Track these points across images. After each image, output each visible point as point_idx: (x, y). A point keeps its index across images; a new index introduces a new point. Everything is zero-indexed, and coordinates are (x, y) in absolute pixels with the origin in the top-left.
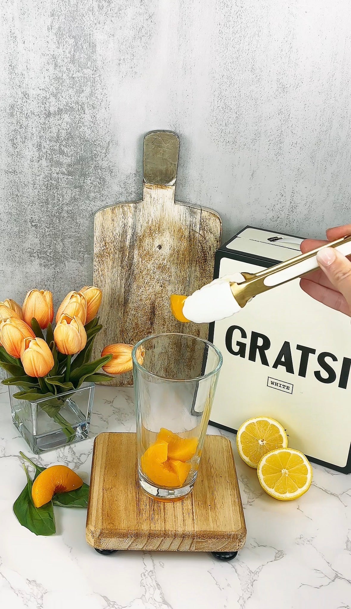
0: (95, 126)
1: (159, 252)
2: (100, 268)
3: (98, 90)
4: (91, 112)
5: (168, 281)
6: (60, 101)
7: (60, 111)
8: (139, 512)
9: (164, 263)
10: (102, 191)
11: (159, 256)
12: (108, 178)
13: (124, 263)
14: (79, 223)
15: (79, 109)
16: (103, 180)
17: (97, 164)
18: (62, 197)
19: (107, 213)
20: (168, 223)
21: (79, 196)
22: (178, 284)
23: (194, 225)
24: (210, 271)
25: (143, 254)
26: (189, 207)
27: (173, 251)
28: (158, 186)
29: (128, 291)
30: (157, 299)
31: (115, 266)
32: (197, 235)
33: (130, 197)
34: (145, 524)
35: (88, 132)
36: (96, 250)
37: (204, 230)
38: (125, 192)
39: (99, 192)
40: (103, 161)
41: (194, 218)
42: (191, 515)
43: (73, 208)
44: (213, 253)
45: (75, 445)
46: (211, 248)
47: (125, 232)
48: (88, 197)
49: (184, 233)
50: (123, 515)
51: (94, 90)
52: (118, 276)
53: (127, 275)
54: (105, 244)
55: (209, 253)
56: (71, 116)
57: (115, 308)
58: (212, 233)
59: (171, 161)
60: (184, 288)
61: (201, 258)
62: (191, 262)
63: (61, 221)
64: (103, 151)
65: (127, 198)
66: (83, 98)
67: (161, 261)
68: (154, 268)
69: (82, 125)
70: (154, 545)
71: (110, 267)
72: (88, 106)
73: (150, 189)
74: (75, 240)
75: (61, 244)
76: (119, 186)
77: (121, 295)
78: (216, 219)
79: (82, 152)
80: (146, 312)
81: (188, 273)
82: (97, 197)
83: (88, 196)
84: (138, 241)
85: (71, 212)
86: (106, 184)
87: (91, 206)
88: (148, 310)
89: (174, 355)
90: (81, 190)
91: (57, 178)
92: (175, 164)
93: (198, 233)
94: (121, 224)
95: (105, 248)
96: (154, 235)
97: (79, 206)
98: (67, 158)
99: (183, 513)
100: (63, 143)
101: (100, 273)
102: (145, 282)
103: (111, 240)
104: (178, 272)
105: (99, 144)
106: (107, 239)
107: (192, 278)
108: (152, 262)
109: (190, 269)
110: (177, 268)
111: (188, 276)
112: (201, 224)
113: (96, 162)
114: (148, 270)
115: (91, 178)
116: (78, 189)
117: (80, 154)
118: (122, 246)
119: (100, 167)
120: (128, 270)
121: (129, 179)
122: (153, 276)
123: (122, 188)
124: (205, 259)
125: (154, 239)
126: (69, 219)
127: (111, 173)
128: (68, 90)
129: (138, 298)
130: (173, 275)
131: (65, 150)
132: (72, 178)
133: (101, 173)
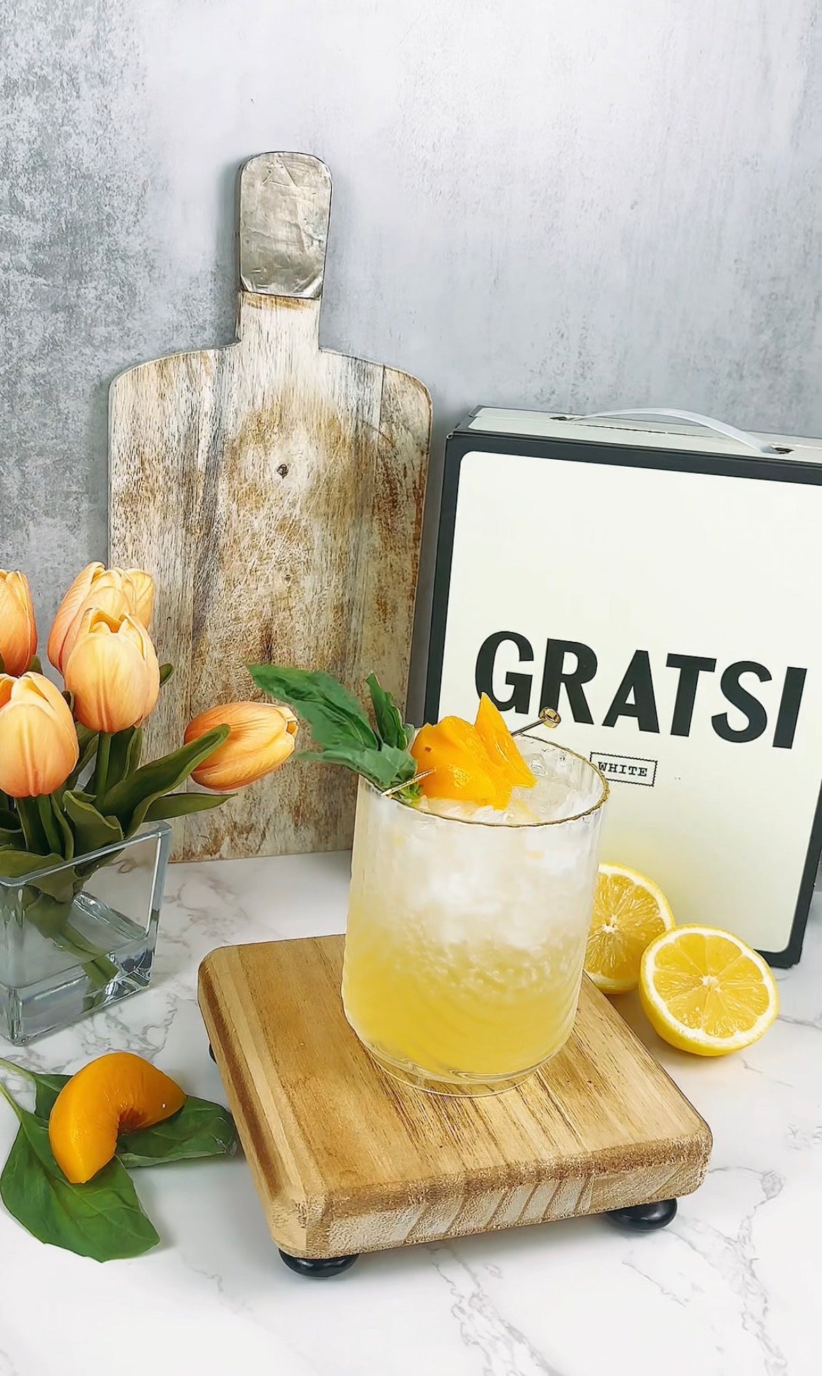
0: (108, 135)
1: (281, 484)
2: (128, 534)
3: (115, 32)
4: (96, 96)
5: (304, 564)
6: (10, 58)
7: (11, 86)
8: (413, 1129)
9: (294, 516)
10: (127, 321)
11: (282, 495)
12: (142, 285)
13: (193, 519)
14: (66, 411)
15: (65, 84)
16: (129, 291)
17: (112, 245)
18: (17, 338)
19: (146, 374)
20: (304, 404)
21: (63, 336)
22: (328, 572)
23: (366, 408)
24: (405, 533)
25: (241, 491)
26: (354, 360)
27: (315, 481)
28: (278, 300)
29: (202, 598)
30: (276, 615)
31: (169, 526)
32: (375, 436)
33: (199, 338)
34: (445, 1158)
35: (89, 151)
36: (118, 483)
37: (390, 421)
38: (188, 324)
39: (119, 322)
40: (129, 235)
41: (366, 390)
42: (556, 1114)
43: (50, 370)
44: (411, 482)
46: (407, 470)
47: (193, 431)
48: (89, 340)
49: (342, 430)
50: (369, 1143)
51: (105, 30)
52: (176, 554)
53: (200, 551)
54: (142, 463)
55: (403, 484)
56: (41, 103)
57: (170, 645)
58: (408, 429)
59: (311, 232)
60: (344, 581)
61: (384, 498)
62: (359, 509)
63: (17, 408)
64: (128, 206)
65: (192, 341)
66: (73, 52)
67: (285, 509)
68: (268, 528)
69: (72, 131)
70: (483, 1213)
71: (155, 531)
72: (89, 76)
73: (259, 310)
74: (54, 462)
75: (17, 473)
76: (171, 306)
77: (185, 607)
78: (419, 392)
79: (74, 209)
80: (251, 650)
81: (354, 540)
82: (113, 339)
83: (90, 335)
84: (228, 456)
85: (42, 381)
86: (138, 299)
87: (96, 362)
88: (254, 646)
89: (319, 770)
90: (71, 316)
91: (5, 282)
92: (320, 241)
93: (376, 430)
94: (183, 407)
95: (140, 475)
96: (269, 437)
97: (64, 363)
98: (31, 223)
99: (533, 1114)
100: (20, 181)
101: (130, 548)
102: (245, 570)
103: (157, 453)
104: (330, 538)
105: (118, 187)
106: (147, 450)
107: (363, 553)
108: (265, 513)
109: (358, 528)
110: (327, 527)
111: (352, 547)
112: (383, 406)
113: (112, 239)
114: (254, 535)
115: (98, 283)
116: (63, 314)
117: (68, 213)
118: (187, 469)
119: (120, 252)
120: (203, 537)
121: (199, 287)
122: (267, 552)
123: (179, 311)
124: (394, 501)
125: (268, 447)
126: (38, 401)
127: (150, 270)
128: (32, 26)
129: (229, 615)
130: (315, 547)
131: (25, 201)
132: (45, 282)
133: (124, 269)
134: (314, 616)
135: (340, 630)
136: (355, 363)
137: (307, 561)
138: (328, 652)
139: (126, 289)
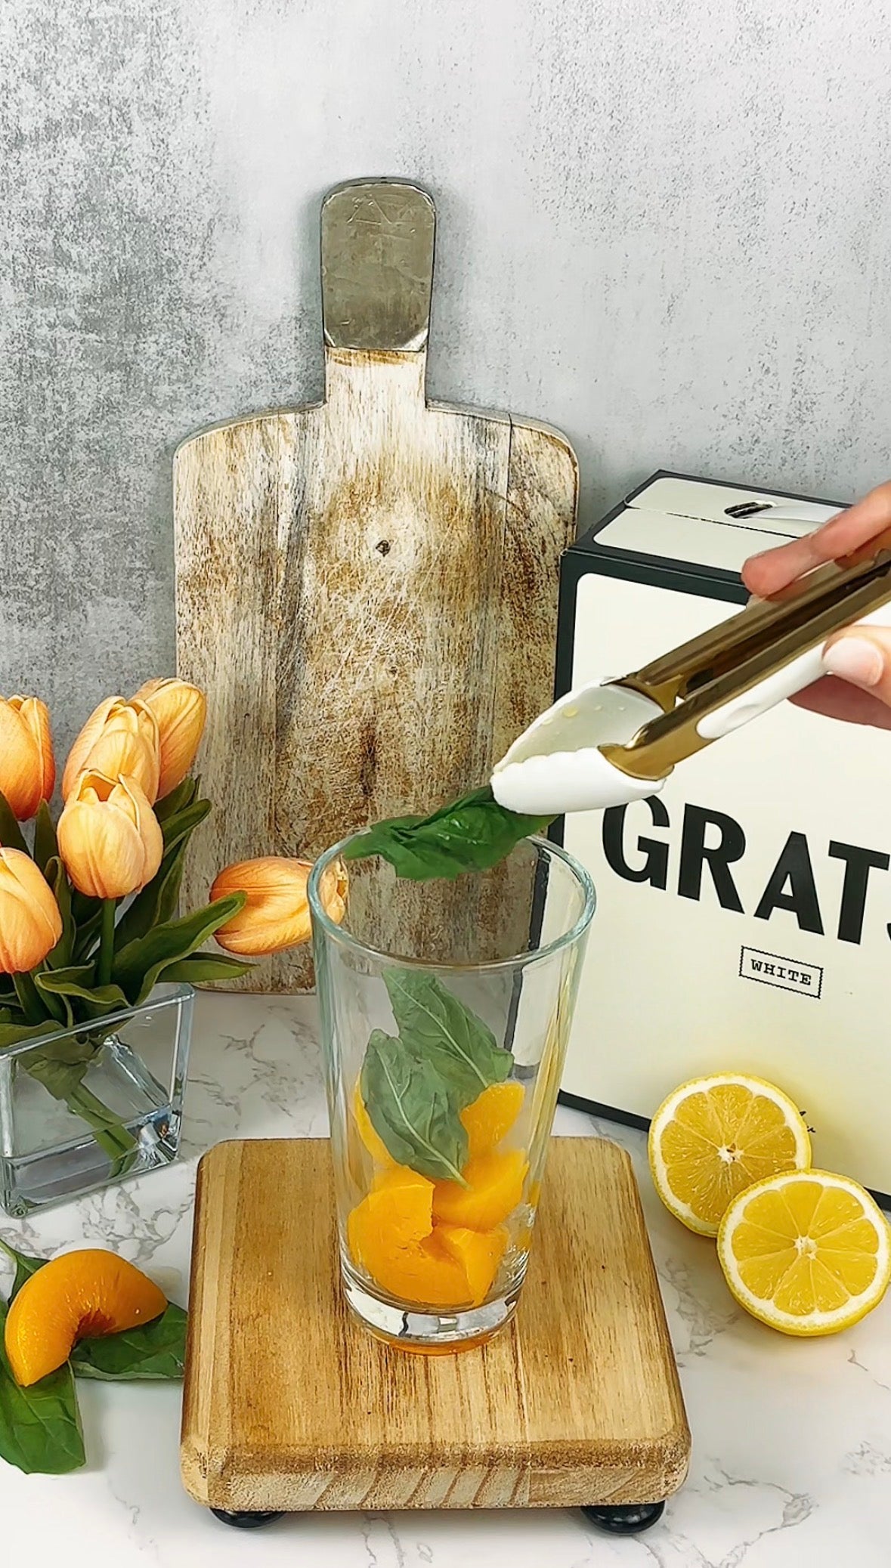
0: (166, 172)
1: (382, 563)
2: (196, 622)
3: (172, 57)
4: (151, 129)
5: (414, 654)
6: (51, 97)
7: (54, 128)
8: (349, 1388)
9: (399, 598)
10: (196, 378)
11: (383, 575)
12: (211, 336)
13: (274, 603)
14: (126, 480)
15: (114, 120)
16: (195, 343)
17: (175, 293)
18: (67, 401)
19: (212, 445)
20: (408, 472)
21: (121, 396)
22: (445, 664)
23: (489, 474)
24: (547, 619)
25: (333, 571)
26: (471, 419)
27: (425, 560)
28: (372, 355)
29: (287, 691)
30: (380, 714)
31: (244, 613)
32: (502, 505)
33: (283, 393)
34: (368, 1426)
35: (145, 190)
36: (183, 563)
37: (521, 488)
38: (269, 378)
39: (186, 379)
40: (193, 281)
41: (489, 453)
42: (513, 1392)
43: (106, 434)
44: (552, 559)
45: (137, 1186)
46: (547, 544)
47: (270, 506)
48: (152, 398)
49: (458, 499)
50: (296, 1398)
51: (159, 57)
52: (254, 643)
53: (283, 640)
54: (211, 543)
55: (542, 562)
56: (87, 143)
57: (248, 745)
58: (547, 496)
59: (410, 275)
60: (466, 675)
61: (516, 578)
62: (483, 592)
63: (69, 477)
64: (192, 249)
65: (275, 397)
66: (123, 84)
67: (389, 591)
68: (367, 613)
69: (123, 170)
70: (397, 1492)
71: (228, 615)
72: (142, 109)
73: (348, 366)
74: (113, 536)
75: (71, 549)
76: (248, 359)
77: (266, 702)
78: (560, 453)
79: (128, 256)
80: (349, 753)
81: (478, 627)
82: (179, 398)
83: (151, 395)
84: (314, 532)
85: (97, 447)
86: (206, 353)
87: (160, 425)
88: (352, 749)
89: (442, 889)
90: (128, 375)
91: (51, 340)
92: (423, 284)
93: (503, 498)
94: (258, 479)
95: (209, 556)
96: (365, 510)
97: (122, 426)
98: (80, 275)
99: (488, 1388)
100: (65, 229)
101: (199, 635)
102: (339, 661)
103: (228, 530)
104: (446, 624)
105: (179, 229)
106: (216, 528)
107: (490, 642)
108: (363, 596)
109: (483, 614)
110: (442, 612)
111: (476, 636)
112: (511, 471)
113: (174, 286)
114: (349, 622)
115: (159, 336)
116: (118, 372)
117: (122, 261)
118: (265, 548)
119: (184, 301)
120: (286, 623)
121: (280, 335)
122: (366, 641)
123: (257, 364)
124: (530, 581)
125: (365, 522)
126: (94, 469)
127: (221, 320)
128: (76, 61)
129: (321, 712)
130: (428, 634)
131: (72, 251)
132: (97, 338)
133: (189, 320)
134: (428, 716)
135: (463, 733)
136: (473, 422)
137: (418, 651)
138: (449, 759)
139: (193, 341)
